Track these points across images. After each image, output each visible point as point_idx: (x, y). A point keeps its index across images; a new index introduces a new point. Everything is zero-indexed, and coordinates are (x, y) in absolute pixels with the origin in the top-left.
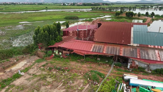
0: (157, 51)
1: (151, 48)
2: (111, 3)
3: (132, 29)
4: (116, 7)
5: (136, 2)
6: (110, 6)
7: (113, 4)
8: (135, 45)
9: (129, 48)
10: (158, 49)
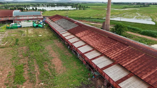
0: (22, 17)
1: (20, 16)
2: (6, 2)
3: (13, 12)
4: (11, 6)
5: (33, 2)
6: (5, 5)
7: (9, 3)
8: (15, 16)
9: (12, 17)
10: (22, 16)
